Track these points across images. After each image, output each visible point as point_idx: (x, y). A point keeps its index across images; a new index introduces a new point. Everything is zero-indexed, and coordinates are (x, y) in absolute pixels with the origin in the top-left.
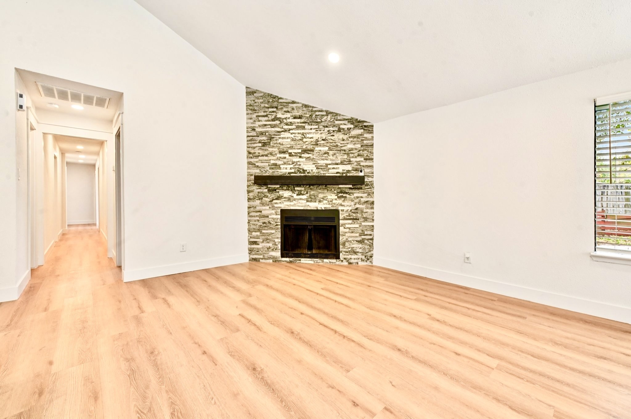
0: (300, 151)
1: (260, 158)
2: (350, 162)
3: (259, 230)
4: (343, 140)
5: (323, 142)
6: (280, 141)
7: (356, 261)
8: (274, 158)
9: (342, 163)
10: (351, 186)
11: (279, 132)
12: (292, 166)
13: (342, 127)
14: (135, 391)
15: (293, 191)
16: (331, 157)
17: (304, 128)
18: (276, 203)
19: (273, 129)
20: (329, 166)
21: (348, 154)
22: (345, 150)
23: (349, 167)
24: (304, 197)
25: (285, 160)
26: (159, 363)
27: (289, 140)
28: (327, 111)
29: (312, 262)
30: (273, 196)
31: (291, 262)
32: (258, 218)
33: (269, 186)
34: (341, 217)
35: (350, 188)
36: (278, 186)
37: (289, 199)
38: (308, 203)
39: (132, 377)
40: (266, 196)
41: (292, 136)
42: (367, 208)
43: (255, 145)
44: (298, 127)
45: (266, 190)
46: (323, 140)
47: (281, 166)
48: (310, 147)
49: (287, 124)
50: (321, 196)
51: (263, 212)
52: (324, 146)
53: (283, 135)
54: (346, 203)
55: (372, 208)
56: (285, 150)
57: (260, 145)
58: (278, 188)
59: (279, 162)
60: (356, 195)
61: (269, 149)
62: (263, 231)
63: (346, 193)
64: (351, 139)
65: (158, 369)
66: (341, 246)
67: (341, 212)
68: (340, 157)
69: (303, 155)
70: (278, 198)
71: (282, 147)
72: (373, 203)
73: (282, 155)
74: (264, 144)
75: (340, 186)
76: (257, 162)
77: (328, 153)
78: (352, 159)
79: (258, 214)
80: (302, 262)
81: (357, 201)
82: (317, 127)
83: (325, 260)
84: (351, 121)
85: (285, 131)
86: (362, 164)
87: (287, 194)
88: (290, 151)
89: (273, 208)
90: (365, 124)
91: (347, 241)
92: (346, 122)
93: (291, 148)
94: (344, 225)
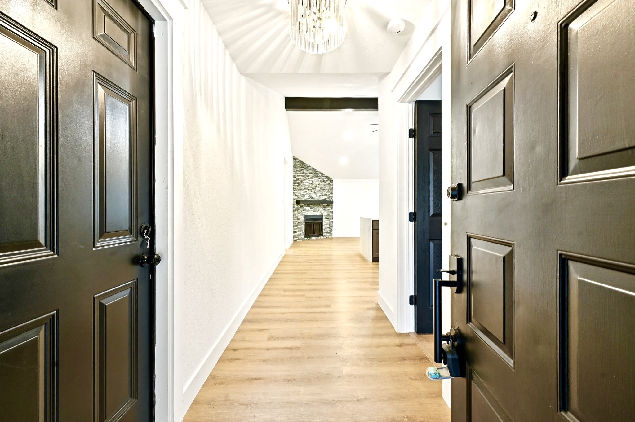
0: (311, 189)
1: (298, 191)
2: (326, 195)
3: (297, 226)
4: (325, 185)
5: (318, 185)
6: (305, 183)
7: (328, 236)
8: (303, 191)
9: (324, 195)
10: (326, 205)
11: (304, 179)
12: (309, 195)
13: (324, 179)
15: (309, 207)
16: (321, 192)
17: (312, 178)
18: (303, 213)
19: (302, 178)
20: (321, 196)
21: (326, 191)
22: (325, 190)
23: (326, 197)
24: (313, 209)
25: (307, 193)
27: (308, 183)
28: (320, 172)
29: (315, 239)
30: (302, 209)
31: (308, 240)
32: (296, 220)
33: (301, 205)
34: (324, 218)
35: (326, 206)
36: (304, 205)
37: (308, 211)
38: (314, 212)
40: (300, 209)
41: (309, 182)
42: (331, 214)
43: (296, 185)
44: (311, 178)
45: (300, 207)
46: (319, 184)
47: (305, 195)
48: (315, 187)
49: (307, 176)
50: (318, 209)
51: (298, 217)
52: (319, 187)
53: (306, 181)
54: (325, 212)
55: (332, 214)
56: (306, 188)
57: (298, 185)
58: (304, 206)
59: (304, 194)
60: (328, 208)
61: (301, 187)
62: (299, 226)
63: (325, 208)
64: (327, 185)
66: (324, 231)
67: (324, 216)
68: (324, 192)
69: (312, 191)
70: (304, 210)
71: (305, 186)
72: (332, 212)
73: (306, 190)
74: (299, 185)
75: (324, 205)
76: (296, 193)
77: (320, 190)
78: (327, 194)
79: (297, 218)
80: (312, 239)
81: (328, 211)
82: (317, 178)
83: (319, 237)
84: (327, 177)
85: (307, 179)
86: (330, 196)
87: (306, 208)
88: (308, 189)
89: (302, 215)
90: (331, 179)
91: (326, 228)
92: (325, 178)
93: (308, 187)
94: (325, 221)
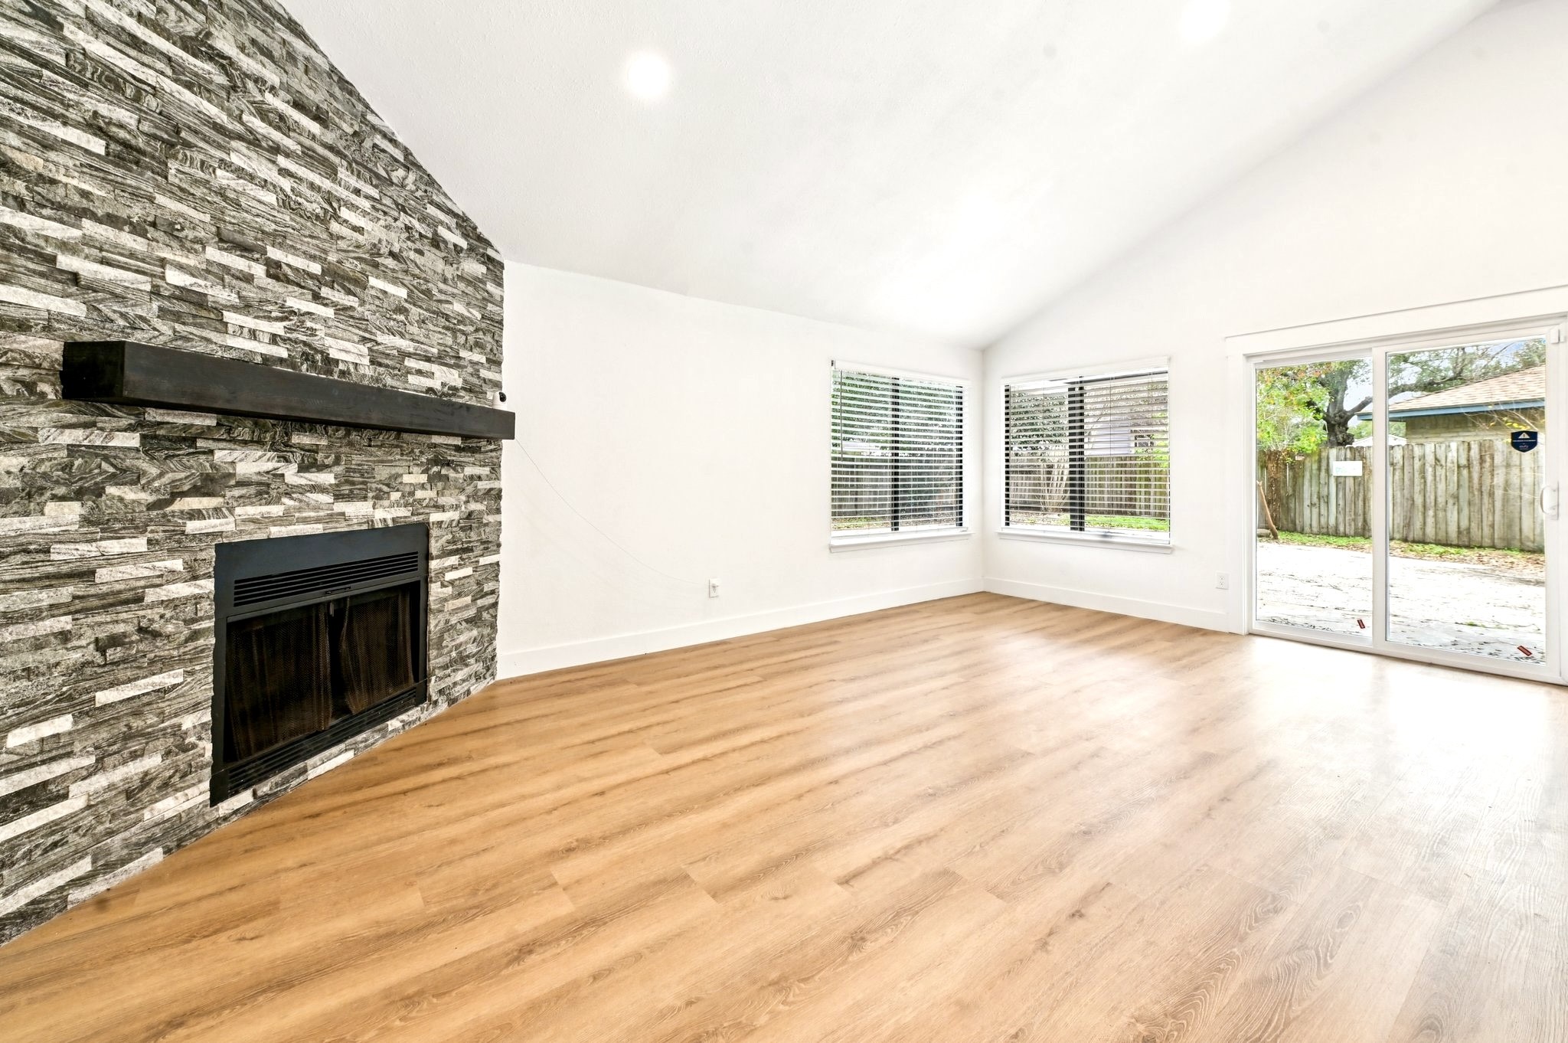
0: (316, 268)
1: (88, 226)
2: (457, 363)
3: (65, 702)
4: (445, 281)
5: (390, 262)
6: (223, 177)
7: (465, 686)
8: (191, 261)
9: (440, 359)
10: (458, 441)
11: (218, 128)
12: (278, 328)
13: (442, 231)
14: (1293, 1000)
15: (283, 449)
16: (414, 329)
17: (332, 173)
18: (195, 515)
19: (187, 96)
20: (410, 363)
21: (454, 331)
22: (447, 317)
23: (454, 378)
24: (327, 478)
25: (250, 293)
26: (1174, 999)
27: (271, 198)
28: (407, 153)
29: (349, 755)
30: (177, 473)
31: (262, 802)
32: (64, 623)
33: (153, 415)
34: (435, 547)
35: (458, 449)
36: (210, 421)
37: (264, 489)
38: (340, 507)
39: (1270, 1035)
40: (135, 478)
41: (286, 184)
42: (490, 512)
43: (55, 130)
44: (309, 157)
45: (133, 440)
46: (392, 254)
47: (229, 317)
48: (351, 266)
49: (263, 113)
50: (382, 473)
51: (103, 575)
52: (395, 281)
53: (241, 156)
54: (446, 500)
55: (498, 511)
56: (249, 239)
57: (98, 146)
58: (205, 433)
59: (219, 294)
60: (469, 471)
61: (160, 199)
62: (103, 697)
63: (448, 464)
64: (461, 285)
65: (1197, 989)
66: (433, 653)
67: (434, 532)
68: (437, 340)
69: (325, 292)
70: (209, 484)
71: (231, 214)
72: (498, 496)
73: (236, 262)
74: (125, 154)
75: (436, 439)
76: (64, 246)
77: (401, 310)
78: (463, 354)
79: (66, 592)
80: (312, 774)
81: (469, 489)
82: (374, 193)
83: (394, 724)
84: (464, 225)
85: (254, 141)
86: (484, 373)
87: (251, 463)
88: (274, 253)
89: (177, 541)
90: (490, 252)
91: (449, 628)
92: (452, 222)
93: (279, 238)
94: (442, 572)
